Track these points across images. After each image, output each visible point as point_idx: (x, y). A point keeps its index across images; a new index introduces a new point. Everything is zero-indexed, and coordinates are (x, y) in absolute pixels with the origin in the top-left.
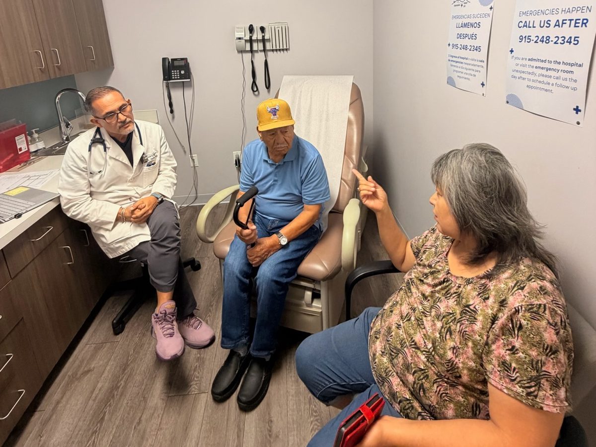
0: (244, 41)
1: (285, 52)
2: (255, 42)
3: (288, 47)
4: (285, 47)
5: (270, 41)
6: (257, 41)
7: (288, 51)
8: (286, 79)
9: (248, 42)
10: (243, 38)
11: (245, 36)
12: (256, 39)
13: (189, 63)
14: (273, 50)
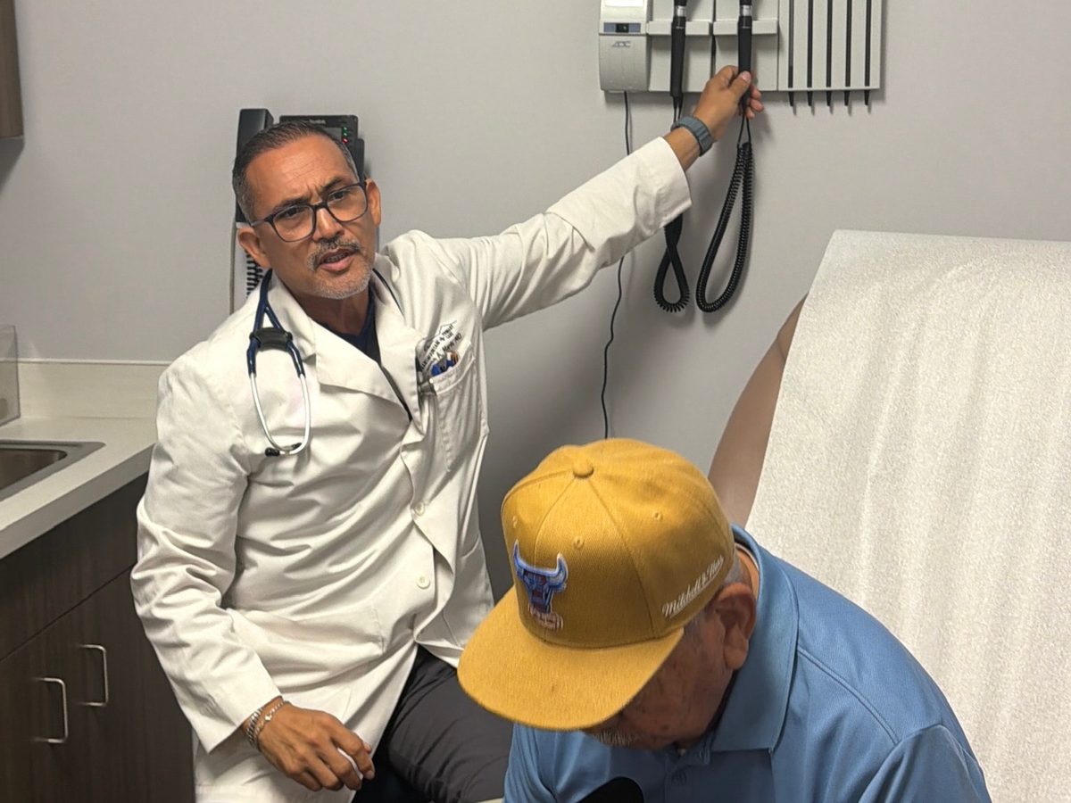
0: (644, 39)
1: (859, 108)
2: (701, 49)
3: (875, 84)
4: (858, 83)
5: (779, 48)
6: (713, 42)
7: (875, 106)
8: (844, 247)
9: (661, 49)
10: (638, 26)
11: (650, 17)
12: (706, 32)
13: (362, 142)
14: (791, 98)
